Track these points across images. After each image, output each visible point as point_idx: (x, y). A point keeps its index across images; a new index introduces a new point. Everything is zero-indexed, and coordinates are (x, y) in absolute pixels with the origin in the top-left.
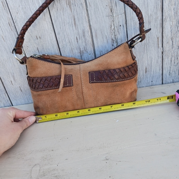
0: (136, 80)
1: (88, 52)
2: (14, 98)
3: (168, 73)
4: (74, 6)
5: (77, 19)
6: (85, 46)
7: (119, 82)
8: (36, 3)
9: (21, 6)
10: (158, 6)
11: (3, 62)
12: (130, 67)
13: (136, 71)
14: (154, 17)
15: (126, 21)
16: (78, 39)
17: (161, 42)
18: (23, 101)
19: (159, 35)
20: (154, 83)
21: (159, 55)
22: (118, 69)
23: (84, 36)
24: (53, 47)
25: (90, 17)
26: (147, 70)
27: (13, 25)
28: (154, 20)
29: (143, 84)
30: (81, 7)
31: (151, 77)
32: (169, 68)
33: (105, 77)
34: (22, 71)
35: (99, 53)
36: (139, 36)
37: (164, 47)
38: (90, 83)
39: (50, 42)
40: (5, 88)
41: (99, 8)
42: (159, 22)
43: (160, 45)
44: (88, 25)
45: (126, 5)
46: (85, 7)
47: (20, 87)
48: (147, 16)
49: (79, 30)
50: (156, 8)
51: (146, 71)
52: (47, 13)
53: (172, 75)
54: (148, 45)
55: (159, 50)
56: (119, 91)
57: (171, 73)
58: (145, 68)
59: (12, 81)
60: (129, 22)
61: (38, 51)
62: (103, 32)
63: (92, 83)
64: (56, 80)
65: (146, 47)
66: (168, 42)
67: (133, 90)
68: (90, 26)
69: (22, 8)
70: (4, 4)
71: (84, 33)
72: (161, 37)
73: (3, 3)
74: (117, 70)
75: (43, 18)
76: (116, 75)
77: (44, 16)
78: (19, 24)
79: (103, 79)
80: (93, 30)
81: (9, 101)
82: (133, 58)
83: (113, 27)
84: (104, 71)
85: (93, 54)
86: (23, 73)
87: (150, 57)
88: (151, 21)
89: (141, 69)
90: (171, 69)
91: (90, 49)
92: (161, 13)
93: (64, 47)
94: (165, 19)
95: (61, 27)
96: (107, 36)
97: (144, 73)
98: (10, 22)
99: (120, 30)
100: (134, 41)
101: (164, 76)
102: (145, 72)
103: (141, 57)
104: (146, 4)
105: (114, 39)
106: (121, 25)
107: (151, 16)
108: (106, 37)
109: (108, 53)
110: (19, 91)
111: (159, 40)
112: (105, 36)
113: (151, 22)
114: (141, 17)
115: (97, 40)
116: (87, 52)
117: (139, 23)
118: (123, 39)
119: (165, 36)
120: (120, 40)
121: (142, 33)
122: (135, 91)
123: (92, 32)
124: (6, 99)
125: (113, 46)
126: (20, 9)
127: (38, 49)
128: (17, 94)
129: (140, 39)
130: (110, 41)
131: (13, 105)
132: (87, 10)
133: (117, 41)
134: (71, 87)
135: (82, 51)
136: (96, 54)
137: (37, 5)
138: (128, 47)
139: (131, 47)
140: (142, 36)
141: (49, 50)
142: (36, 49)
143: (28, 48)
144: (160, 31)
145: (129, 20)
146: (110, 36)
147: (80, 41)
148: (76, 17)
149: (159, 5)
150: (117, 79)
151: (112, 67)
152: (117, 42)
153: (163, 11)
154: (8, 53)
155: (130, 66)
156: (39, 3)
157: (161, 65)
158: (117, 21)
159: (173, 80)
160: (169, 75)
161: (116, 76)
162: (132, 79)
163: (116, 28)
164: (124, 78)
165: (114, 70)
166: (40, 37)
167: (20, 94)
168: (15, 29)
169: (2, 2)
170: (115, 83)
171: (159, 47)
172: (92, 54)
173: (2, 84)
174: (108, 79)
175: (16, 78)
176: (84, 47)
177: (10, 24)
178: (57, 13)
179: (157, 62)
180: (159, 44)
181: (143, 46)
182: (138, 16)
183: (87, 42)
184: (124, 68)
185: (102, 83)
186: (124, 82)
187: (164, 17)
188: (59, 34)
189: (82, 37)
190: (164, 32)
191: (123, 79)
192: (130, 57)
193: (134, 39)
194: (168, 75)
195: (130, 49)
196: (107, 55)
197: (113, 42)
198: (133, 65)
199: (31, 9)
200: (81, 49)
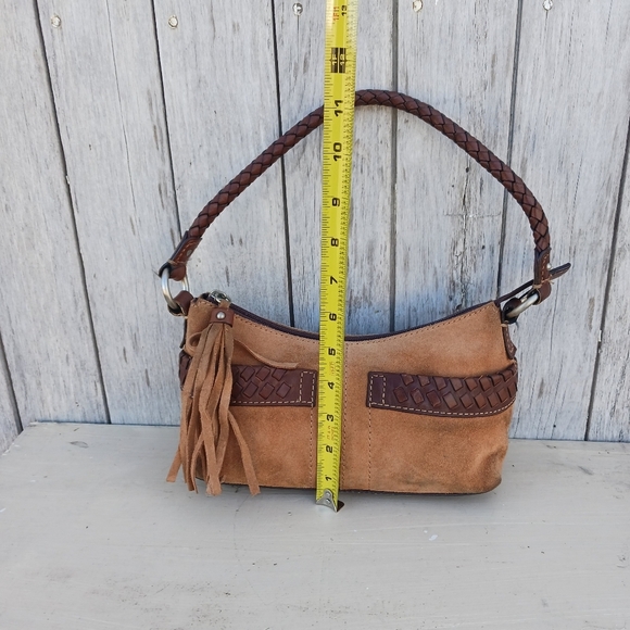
0: (507, 421)
1: (374, 304)
2: (119, 402)
3: (610, 408)
4: (357, 173)
5: (358, 210)
6: (367, 287)
7: (456, 420)
8: (251, 146)
9: (205, 147)
10: (604, 209)
11: (114, 291)
12: (495, 378)
13: (511, 392)
14: (590, 239)
15: (503, 237)
16: (352, 263)
17: (601, 312)
18: (145, 414)
19: (598, 293)
20: (561, 431)
21: (589, 351)
22: (461, 379)
23: (370, 258)
24: (273, 275)
25: (398, 209)
26: (545, 390)
27: (171, 194)
28: (587, 248)
29: (526, 429)
30: (377, 178)
31: (553, 414)
32: (613, 395)
33: (417, 396)
34: (166, 325)
35: (405, 313)
36: (530, 288)
37: (606, 329)
38: (367, 406)
39: (267, 259)
40: (99, 365)
41: (430, 189)
42: (602, 254)
43: (596, 323)
44: (388, 230)
45: (510, 196)
46: (389, 181)
47: (146, 371)
48: (569, 232)
49: (360, 240)
50: (600, 216)
51: (541, 392)
52: (276, 178)
53: (620, 417)
54: (557, 316)
55: (591, 335)
56: (453, 446)
57: (618, 411)
58: (538, 382)
59: (127, 350)
60: (512, 242)
61: (228, 277)
62: (427, 257)
63: (373, 406)
64: (267, 381)
65: (550, 321)
66: (621, 318)
67: (494, 449)
68: (393, 233)
69: (208, 153)
70: (158, 134)
71: (371, 250)
72: (602, 298)
73: (158, 130)
74: (454, 382)
75: (264, 189)
76: (451, 395)
77: (265, 185)
78: (189, 194)
79: (410, 402)
80: (399, 248)
81: (103, 408)
82: (510, 351)
83: (460, 248)
84: (416, 377)
85: (388, 312)
86: (166, 332)
87: (559, 353)
88: (579, 247)
89: (526, 382)
90: (620, 399)
91: (381, 295)
92: (612, 231)
93: (303, 278)
94: (621, 250)
95: (309, 223)
96: (439, 270)
97: (535, 397)
98: (165, 184)
99: (479, 259)
100: (517, 302)
101: (594, 414)
102: (536, 392)
103: (532, 348)
104: (571, 199)
105: (458, 281)
106: (487, 247)
107: (580, 234)
108: (436, 272)
109: (436, 326)
110: (142, 383)
111: (596, 308)
112: (432, 270)
113: (578, 252)
114: (543, 233)
115: (406, 276)
116: (370, 304)
117: (536, 249)
118: (485, 285)
119: (614, 298)
120: (474, 288)
121: (543, 279)
122: (501, 453)
123: (397, 251)
124: (93, 400)
125: (451, 299)
126: (202, 154)
127: (227, 273)
128: (132, 392)
129: (535, 298)
130: (444, 285)
131: (109, 422)
132: (393, 188)
133: (466, 288)
134: (307, 408)
135: (357, 298)
136: (396, 314)
137: (252, 151)
138: (498, 317)
139: (506, 318)
140: (539, 286)
141: (260, 279)
142: (223, 271)
143: (200, 265)
144: (601, 281)
145: (513, 236)
146: (447, 271)
147: (355, 272)
148: (357, 204)
149: (609, 211)
150: (451, 410)
151: (442, 371)
152: (465, 291)
153: (620, 227)
154: (135, 267)
155: (495, 374)
156: (259, 147)
157: (591, 380)
158: (475, 234)
159: (621, 432)
160: (612, 415)
161: (451, 400)
162: (496, 417)
163: (468, 251)
164: (475, 409)
165: (448, 380)
166: (241, 241)
167: (142, 392)
168: (173, 205)
169: (155, 127)
170: (444, 419)
171: (591, 328)
172: (385, 311)
173: (93, 354)
174: (424, 404)
175: (141, 344)
176: (364, 289)
177: (163, 189)
178: (305, 184)
179: (579, 371)
180: (594, 317)
181: (544, 317)
182: (534, 228)
183: (375, 278)
184: (476, 378)
185: (404, 414)
186: (471, 420)
187: (618, 245)
188: (299, 240)
189: (362, 260)
190: (612, 287)
191: (469, 411)
192: (499, 349)
193: (518, 296)
194: (608, 415)
195: (504, 325)
196: (430, 328)
197: (454, 290)
198: (506, 374)
199: (234, 160)
200: (355, 294)
